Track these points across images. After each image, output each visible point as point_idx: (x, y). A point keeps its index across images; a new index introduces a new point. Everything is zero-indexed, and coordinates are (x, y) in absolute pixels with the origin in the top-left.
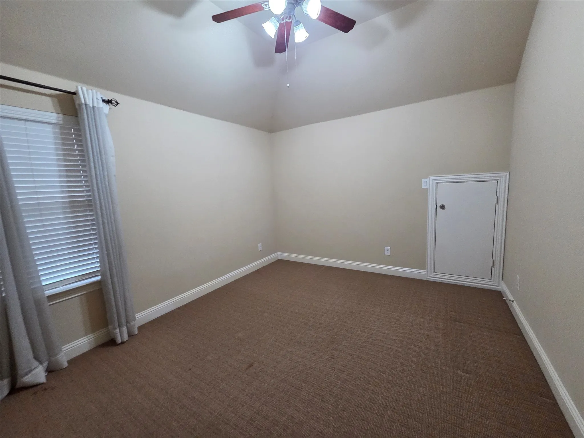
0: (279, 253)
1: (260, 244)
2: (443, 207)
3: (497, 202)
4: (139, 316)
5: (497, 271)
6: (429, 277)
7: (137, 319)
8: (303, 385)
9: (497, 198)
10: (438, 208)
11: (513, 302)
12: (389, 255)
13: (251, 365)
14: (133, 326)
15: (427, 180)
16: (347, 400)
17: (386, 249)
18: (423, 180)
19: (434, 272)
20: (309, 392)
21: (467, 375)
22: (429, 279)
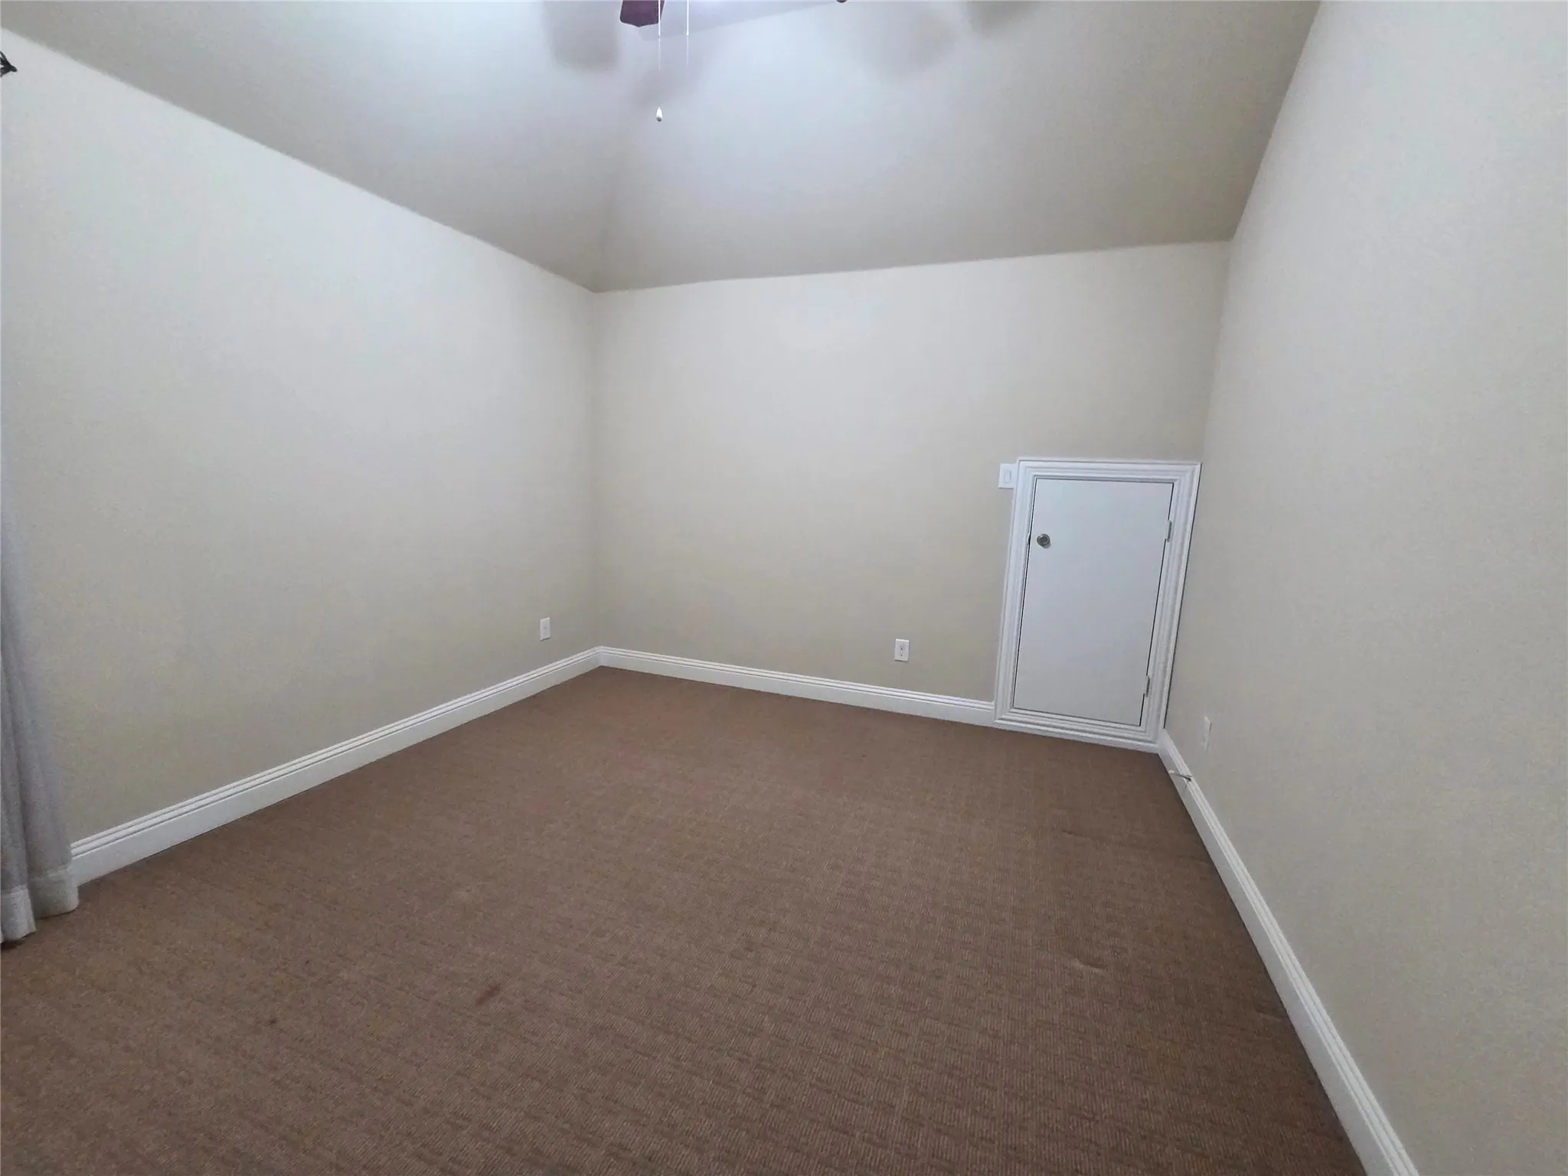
0: (601, 649)
1: (545, 622)
2: (1044, 541)
3: (1169, 537)
4: (83, 848)
5: (1155, 703)
6: (999, 719)
7: (74, 858)
8: (661, 1038)
9: (1169, 525)
10: (1034, 542)
11: (1190, 780)
12: (906, 660)
13: (493, 991)
14: (61, 882)
15: (1013, 467)
16: (791, 1074)
17: (897, 647)
18: (1004, 467)
19: (1013, 706)
20: (678, 1059)
21: (1096, 970)
22: (999, 723)
